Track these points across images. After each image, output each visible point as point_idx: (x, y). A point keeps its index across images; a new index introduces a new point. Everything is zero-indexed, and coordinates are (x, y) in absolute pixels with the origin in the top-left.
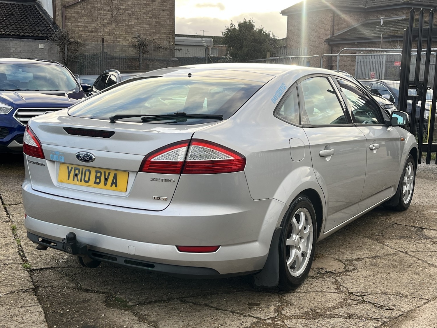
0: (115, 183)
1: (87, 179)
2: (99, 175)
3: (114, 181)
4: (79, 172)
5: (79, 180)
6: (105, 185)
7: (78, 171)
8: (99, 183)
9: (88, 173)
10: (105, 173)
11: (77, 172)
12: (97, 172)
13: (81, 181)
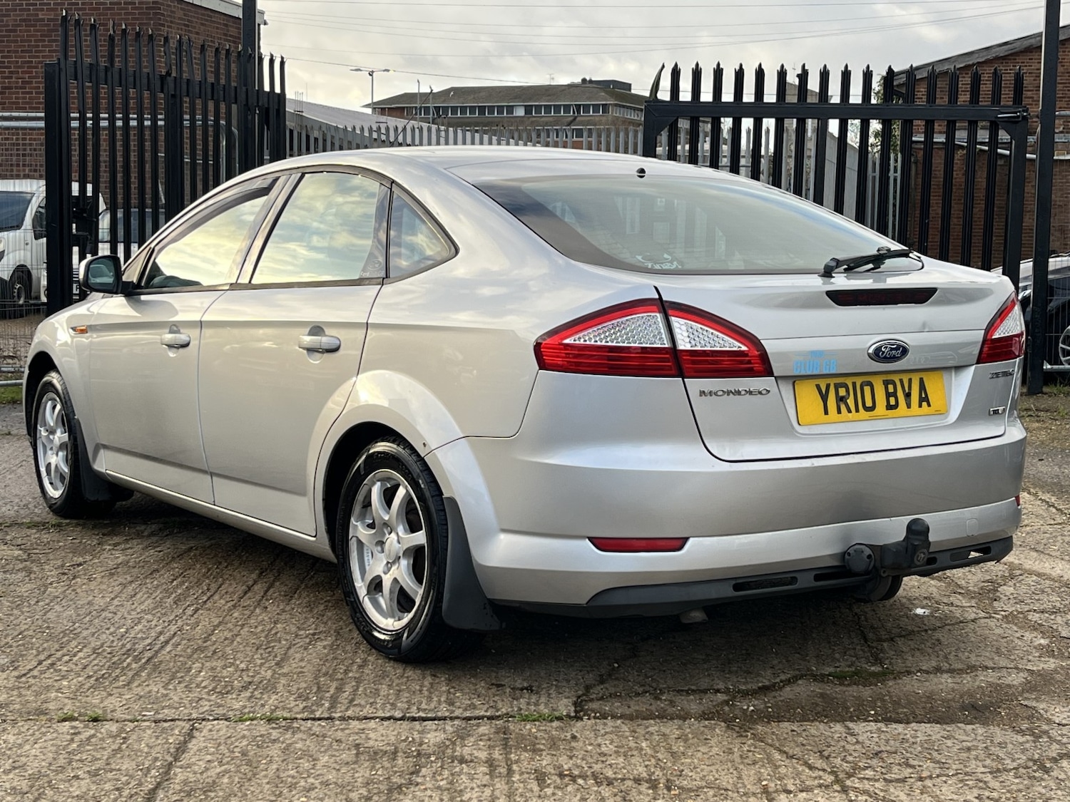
0: (924, 399)
1: (869, 404)
2: (891, 389)
3: (923, 396)
4: (848, 391)
5: (853, 408)
6: (909, 406)
7: (844, 389)
8: (896, 406)
9: (867, 390)
10: (901, 381)
11: (842, 392)
12: (886, 383)
13: (857, 411)
